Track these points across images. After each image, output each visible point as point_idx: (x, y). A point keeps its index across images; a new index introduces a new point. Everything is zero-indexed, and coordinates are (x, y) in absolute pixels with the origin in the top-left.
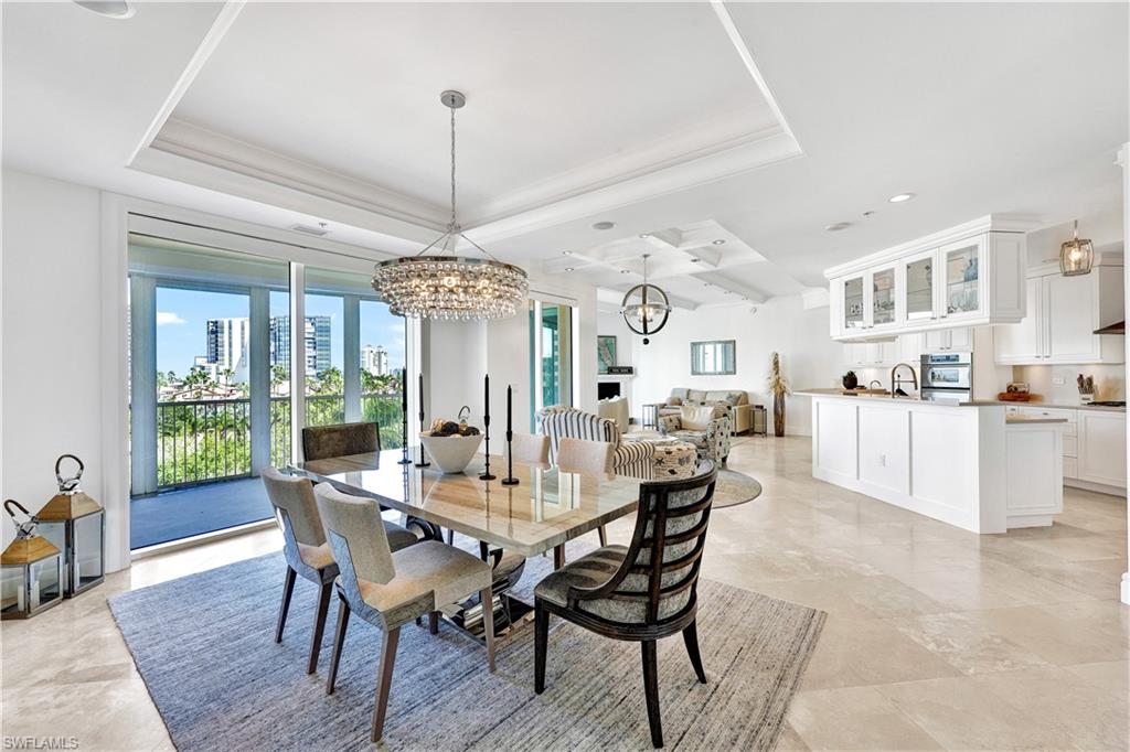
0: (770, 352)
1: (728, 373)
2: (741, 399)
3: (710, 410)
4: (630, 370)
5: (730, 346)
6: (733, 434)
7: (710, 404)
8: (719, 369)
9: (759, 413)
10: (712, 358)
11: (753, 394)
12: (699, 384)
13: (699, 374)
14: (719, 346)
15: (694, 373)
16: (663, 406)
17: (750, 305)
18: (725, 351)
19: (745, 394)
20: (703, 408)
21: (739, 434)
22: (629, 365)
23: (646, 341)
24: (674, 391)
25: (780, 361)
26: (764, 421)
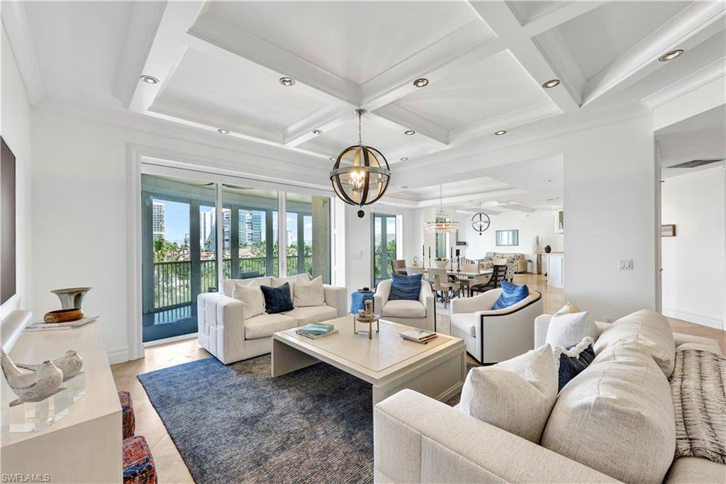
0: (535, 236)
1: (515, 245)
2: (521, 257)
3: (506, 260)
4: (465, 244)
5: (516, 233)
6: (516, 273)
7: (506, 258)
8: (511, 243)
9: (529, 264)
10: (506, 238)
11: (527, 255)
12: (500, 250)
13: (499, 245)
14: (510, 233)
15: (497, 245)
16: (482, 260)
17: (526, 214)
18: (514, 234)
19: (523, 255)
20: (502, 260)
21: (519, 273)
22: (464, 241)
23: (481, 234)
24: (487, 253)
25: (540, 240)
26: (532, 268)
